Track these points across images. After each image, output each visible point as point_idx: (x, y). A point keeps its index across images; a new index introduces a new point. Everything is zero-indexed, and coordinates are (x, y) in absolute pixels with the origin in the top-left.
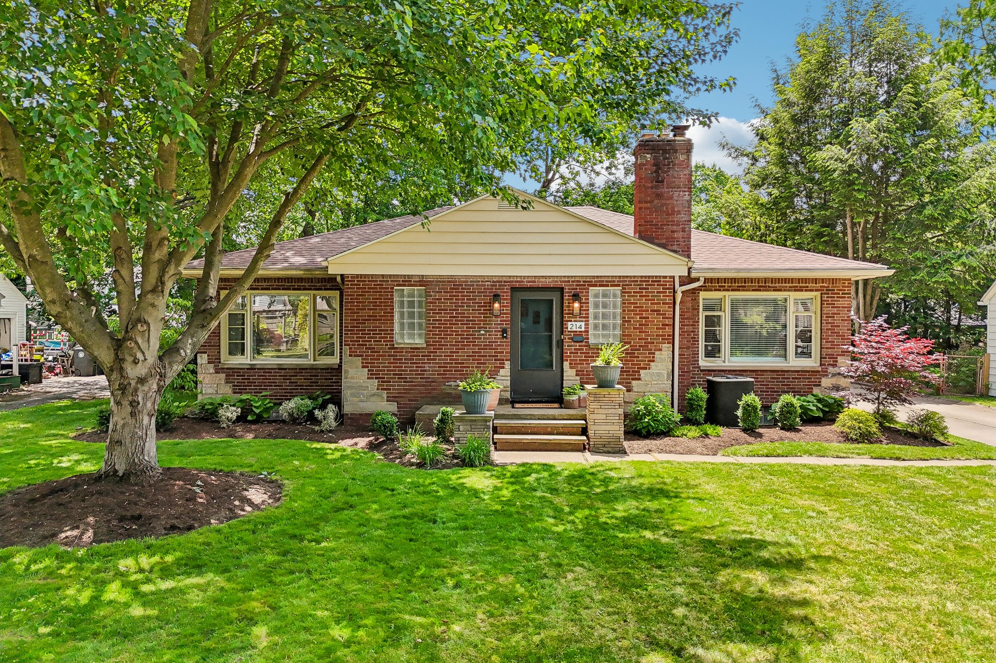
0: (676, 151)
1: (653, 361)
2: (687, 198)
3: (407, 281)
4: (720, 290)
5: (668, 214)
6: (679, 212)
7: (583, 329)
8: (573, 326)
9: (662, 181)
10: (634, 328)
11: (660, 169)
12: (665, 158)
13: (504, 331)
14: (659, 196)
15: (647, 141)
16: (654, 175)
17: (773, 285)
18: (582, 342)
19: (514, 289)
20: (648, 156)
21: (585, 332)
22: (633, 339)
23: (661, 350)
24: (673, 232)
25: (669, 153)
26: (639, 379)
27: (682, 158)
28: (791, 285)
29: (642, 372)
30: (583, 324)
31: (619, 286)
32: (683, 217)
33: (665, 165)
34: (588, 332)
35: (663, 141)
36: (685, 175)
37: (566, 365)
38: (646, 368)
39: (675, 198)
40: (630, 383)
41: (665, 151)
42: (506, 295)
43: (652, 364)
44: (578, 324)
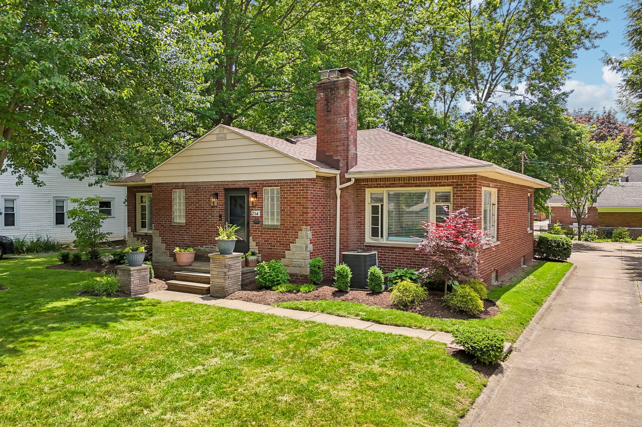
0: (338, 89)
1: (297, 238)
2: (346, 121)
3: (177, 186)
4: (377, 187)
5: (334, 134)
6: (341, 132)
7: (259, 215)
8: (255, 213)
9: (330, 111)
10: (287, 215)
11: (329, 102)
12: (332, 95)
13: (220, 216)
14: (328, 121)
15: (321, 84)
16: (326, 107)
17: (415, 182)
18: (258, 223)
19: (226, 190)
20: (322, 94)
21: (260, 217)
22: (286, 222)
23: (301, 230)
24: (337, 146)
25: (334, 90)
26: (289, 250)
27: (342, 92)
28: (428, 181)
29: (291, 245)
30: (259, 212)
31: (278, 186)
32: (343, 135)
33: (332, 99)
34: (262, 217)
35: (330, 82)
36: (344, 105)
37: (251, 238)
38: (293, 243)
39: (338, 122)
40: (284, 252)
41: (332, 89)
42: (222, 194)
43: (296, 239)
44: (256, 212)
